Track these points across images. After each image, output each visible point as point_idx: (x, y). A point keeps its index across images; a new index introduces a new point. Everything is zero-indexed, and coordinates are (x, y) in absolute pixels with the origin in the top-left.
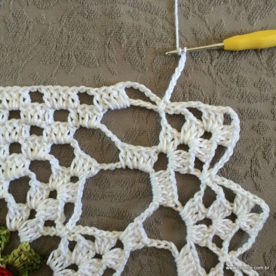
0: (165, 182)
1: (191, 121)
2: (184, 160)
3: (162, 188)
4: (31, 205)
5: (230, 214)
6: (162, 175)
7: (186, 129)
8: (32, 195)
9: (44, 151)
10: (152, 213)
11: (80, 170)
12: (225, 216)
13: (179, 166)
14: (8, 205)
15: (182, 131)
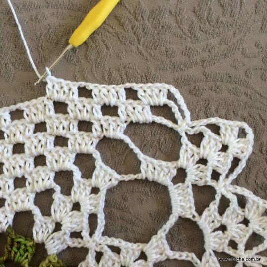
0: (183, 195)
1: (210, 137)
2: (202, 173)
3: (181, 200)
4: (56, 218)
5: (243, 219)
7: (205, 145)
9: (69, 161)
11: (102, 181)
12: (238, 221)
13: (197, 179)
14: (34, 217)
15: (202, 147)
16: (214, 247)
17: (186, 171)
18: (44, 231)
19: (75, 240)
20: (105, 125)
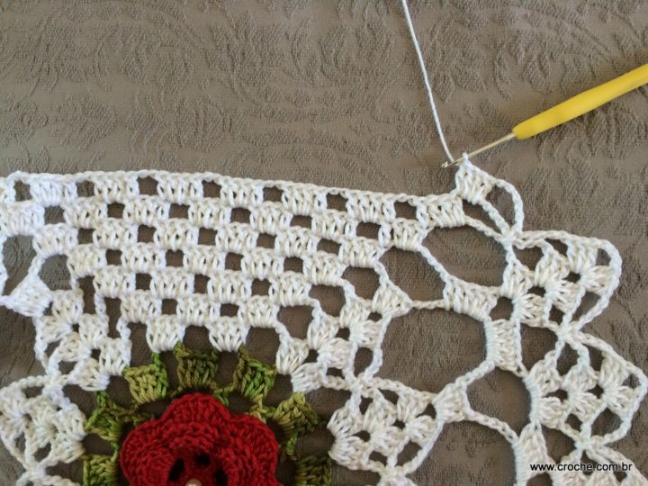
0: (506, 336)
1: (551, 256)
2: (536, 307)
3: (502, 344)
4: (312, 343)
5: (594, 386)
6: (503, 325)
7: (543, 267)
8: (315, 330)
10: (483, 375)
11: (386, 305)
12: (587, 388)
13: (529, 315)
14: (280, 336)
15: (537, 269)
16: (545, 419)
17: (513, 302)
18: (292, 357)
19: (332, 378)
20: (398, 230)
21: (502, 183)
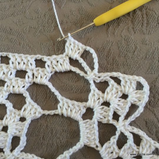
0: (90, 128)
1: (113, 86)
2: (105, 113)
3: (87, 133)
6: (88, 123)
7: (109, 91)
9: (2, 97)
11: (28, 113)
13: (102, 117)
15: (106, 93)
17: (94, 110)
20: (36, 74)
21: (88, 48)
